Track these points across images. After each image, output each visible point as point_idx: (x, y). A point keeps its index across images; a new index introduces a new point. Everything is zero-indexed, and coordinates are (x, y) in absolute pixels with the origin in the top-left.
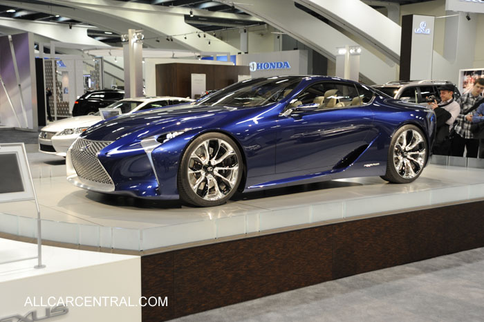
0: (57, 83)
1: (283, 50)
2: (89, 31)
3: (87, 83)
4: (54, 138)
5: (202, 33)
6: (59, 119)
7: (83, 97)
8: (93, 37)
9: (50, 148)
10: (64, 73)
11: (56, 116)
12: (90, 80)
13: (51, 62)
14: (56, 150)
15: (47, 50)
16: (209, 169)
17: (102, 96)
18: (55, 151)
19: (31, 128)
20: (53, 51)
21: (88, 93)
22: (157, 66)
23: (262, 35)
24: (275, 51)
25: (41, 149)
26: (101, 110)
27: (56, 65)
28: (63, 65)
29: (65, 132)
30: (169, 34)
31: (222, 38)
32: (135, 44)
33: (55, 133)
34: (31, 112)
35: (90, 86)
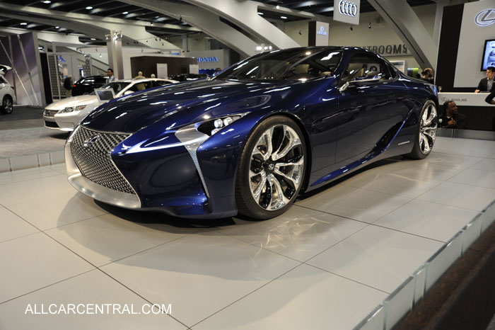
0: (59, 72)
1: (211, 49)
2: (80, 38)
3: (81, 74)
4: (57, 115)
5: (158, 39)
6: (62, 98)
7: (79, 81)
8: (84, 42)
9: (53, 124)
10: (64, 66)
11: (60, 96)
12: (82, 71)
13: (53, 57)
14: (59, 125)
15: (50, 50)
16: (271, 167)
17: (93, 81)
18: (58, 127)
19: (41, 105)
20: (54, 49)
21: (82, 78)
22: (132, 59)
23: (197, 40)
24: (206, 50)
25: (46, 125)
26: (96, 90)
27: (57, 59)
28: (62, 60)
29: (66, 110)
30: (135, 39)
31: (170, 42)
32: (116, 42)
33: (57, 111)
34: (39, 94)
35: (83, 75)
